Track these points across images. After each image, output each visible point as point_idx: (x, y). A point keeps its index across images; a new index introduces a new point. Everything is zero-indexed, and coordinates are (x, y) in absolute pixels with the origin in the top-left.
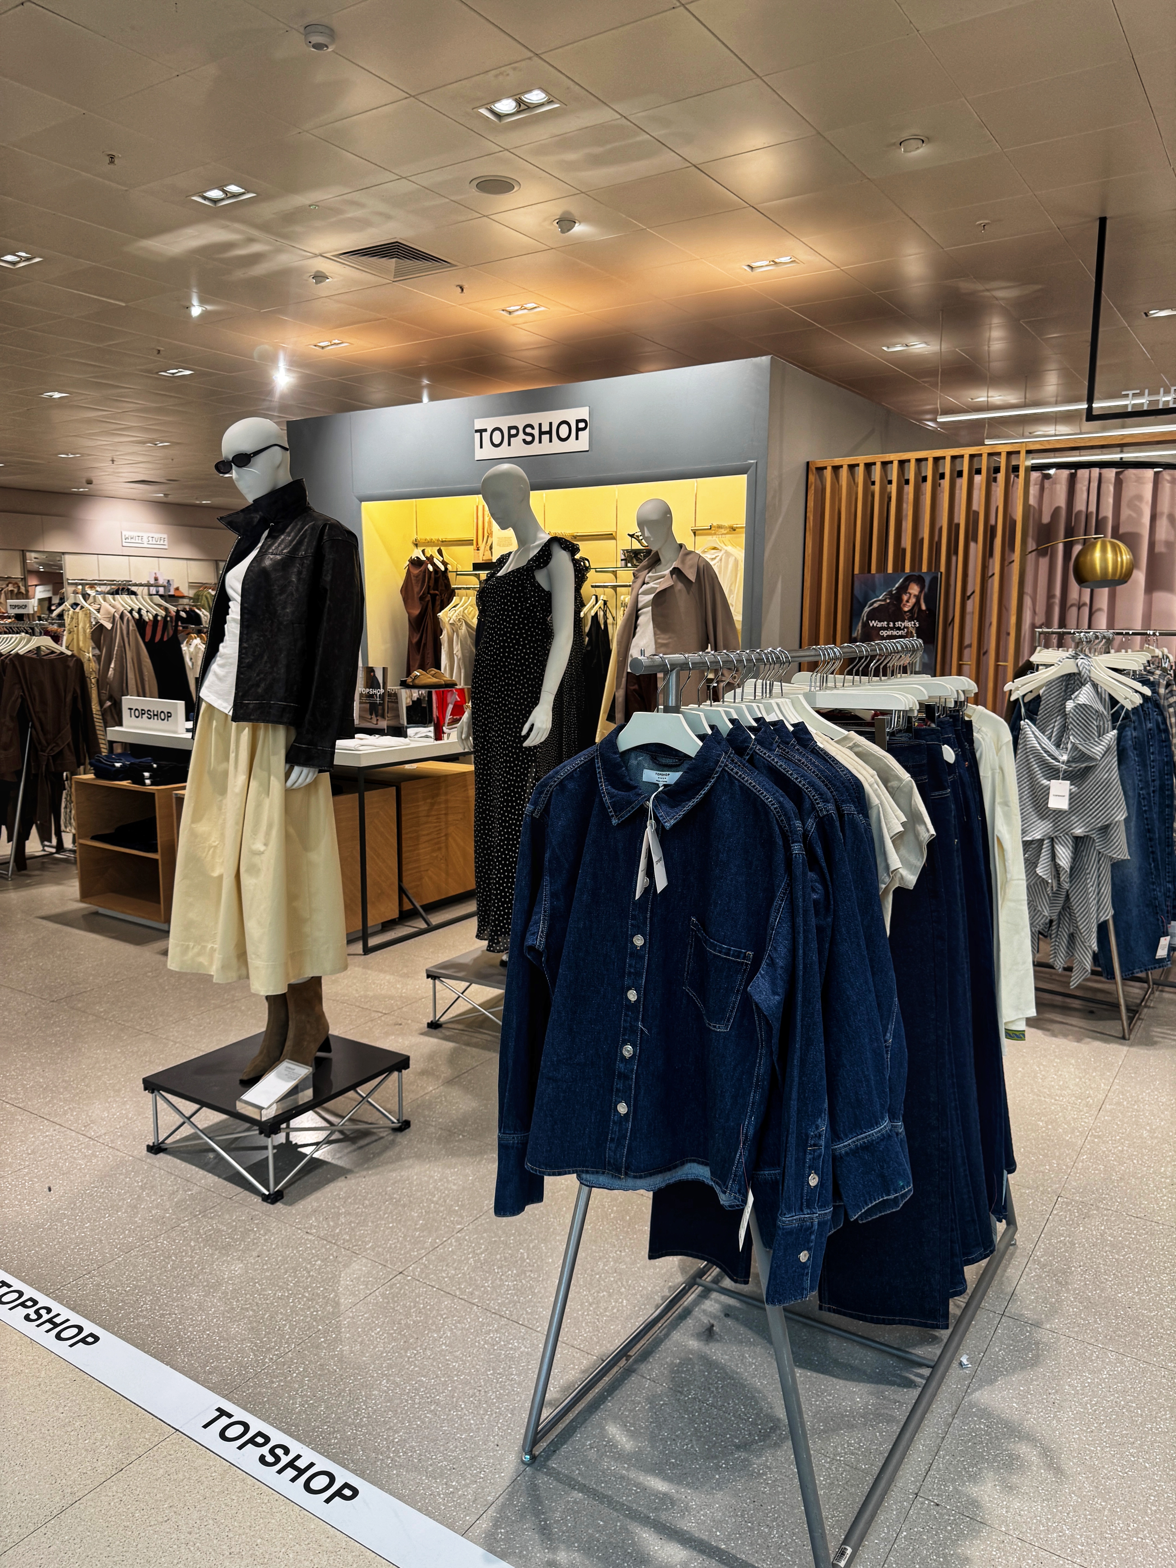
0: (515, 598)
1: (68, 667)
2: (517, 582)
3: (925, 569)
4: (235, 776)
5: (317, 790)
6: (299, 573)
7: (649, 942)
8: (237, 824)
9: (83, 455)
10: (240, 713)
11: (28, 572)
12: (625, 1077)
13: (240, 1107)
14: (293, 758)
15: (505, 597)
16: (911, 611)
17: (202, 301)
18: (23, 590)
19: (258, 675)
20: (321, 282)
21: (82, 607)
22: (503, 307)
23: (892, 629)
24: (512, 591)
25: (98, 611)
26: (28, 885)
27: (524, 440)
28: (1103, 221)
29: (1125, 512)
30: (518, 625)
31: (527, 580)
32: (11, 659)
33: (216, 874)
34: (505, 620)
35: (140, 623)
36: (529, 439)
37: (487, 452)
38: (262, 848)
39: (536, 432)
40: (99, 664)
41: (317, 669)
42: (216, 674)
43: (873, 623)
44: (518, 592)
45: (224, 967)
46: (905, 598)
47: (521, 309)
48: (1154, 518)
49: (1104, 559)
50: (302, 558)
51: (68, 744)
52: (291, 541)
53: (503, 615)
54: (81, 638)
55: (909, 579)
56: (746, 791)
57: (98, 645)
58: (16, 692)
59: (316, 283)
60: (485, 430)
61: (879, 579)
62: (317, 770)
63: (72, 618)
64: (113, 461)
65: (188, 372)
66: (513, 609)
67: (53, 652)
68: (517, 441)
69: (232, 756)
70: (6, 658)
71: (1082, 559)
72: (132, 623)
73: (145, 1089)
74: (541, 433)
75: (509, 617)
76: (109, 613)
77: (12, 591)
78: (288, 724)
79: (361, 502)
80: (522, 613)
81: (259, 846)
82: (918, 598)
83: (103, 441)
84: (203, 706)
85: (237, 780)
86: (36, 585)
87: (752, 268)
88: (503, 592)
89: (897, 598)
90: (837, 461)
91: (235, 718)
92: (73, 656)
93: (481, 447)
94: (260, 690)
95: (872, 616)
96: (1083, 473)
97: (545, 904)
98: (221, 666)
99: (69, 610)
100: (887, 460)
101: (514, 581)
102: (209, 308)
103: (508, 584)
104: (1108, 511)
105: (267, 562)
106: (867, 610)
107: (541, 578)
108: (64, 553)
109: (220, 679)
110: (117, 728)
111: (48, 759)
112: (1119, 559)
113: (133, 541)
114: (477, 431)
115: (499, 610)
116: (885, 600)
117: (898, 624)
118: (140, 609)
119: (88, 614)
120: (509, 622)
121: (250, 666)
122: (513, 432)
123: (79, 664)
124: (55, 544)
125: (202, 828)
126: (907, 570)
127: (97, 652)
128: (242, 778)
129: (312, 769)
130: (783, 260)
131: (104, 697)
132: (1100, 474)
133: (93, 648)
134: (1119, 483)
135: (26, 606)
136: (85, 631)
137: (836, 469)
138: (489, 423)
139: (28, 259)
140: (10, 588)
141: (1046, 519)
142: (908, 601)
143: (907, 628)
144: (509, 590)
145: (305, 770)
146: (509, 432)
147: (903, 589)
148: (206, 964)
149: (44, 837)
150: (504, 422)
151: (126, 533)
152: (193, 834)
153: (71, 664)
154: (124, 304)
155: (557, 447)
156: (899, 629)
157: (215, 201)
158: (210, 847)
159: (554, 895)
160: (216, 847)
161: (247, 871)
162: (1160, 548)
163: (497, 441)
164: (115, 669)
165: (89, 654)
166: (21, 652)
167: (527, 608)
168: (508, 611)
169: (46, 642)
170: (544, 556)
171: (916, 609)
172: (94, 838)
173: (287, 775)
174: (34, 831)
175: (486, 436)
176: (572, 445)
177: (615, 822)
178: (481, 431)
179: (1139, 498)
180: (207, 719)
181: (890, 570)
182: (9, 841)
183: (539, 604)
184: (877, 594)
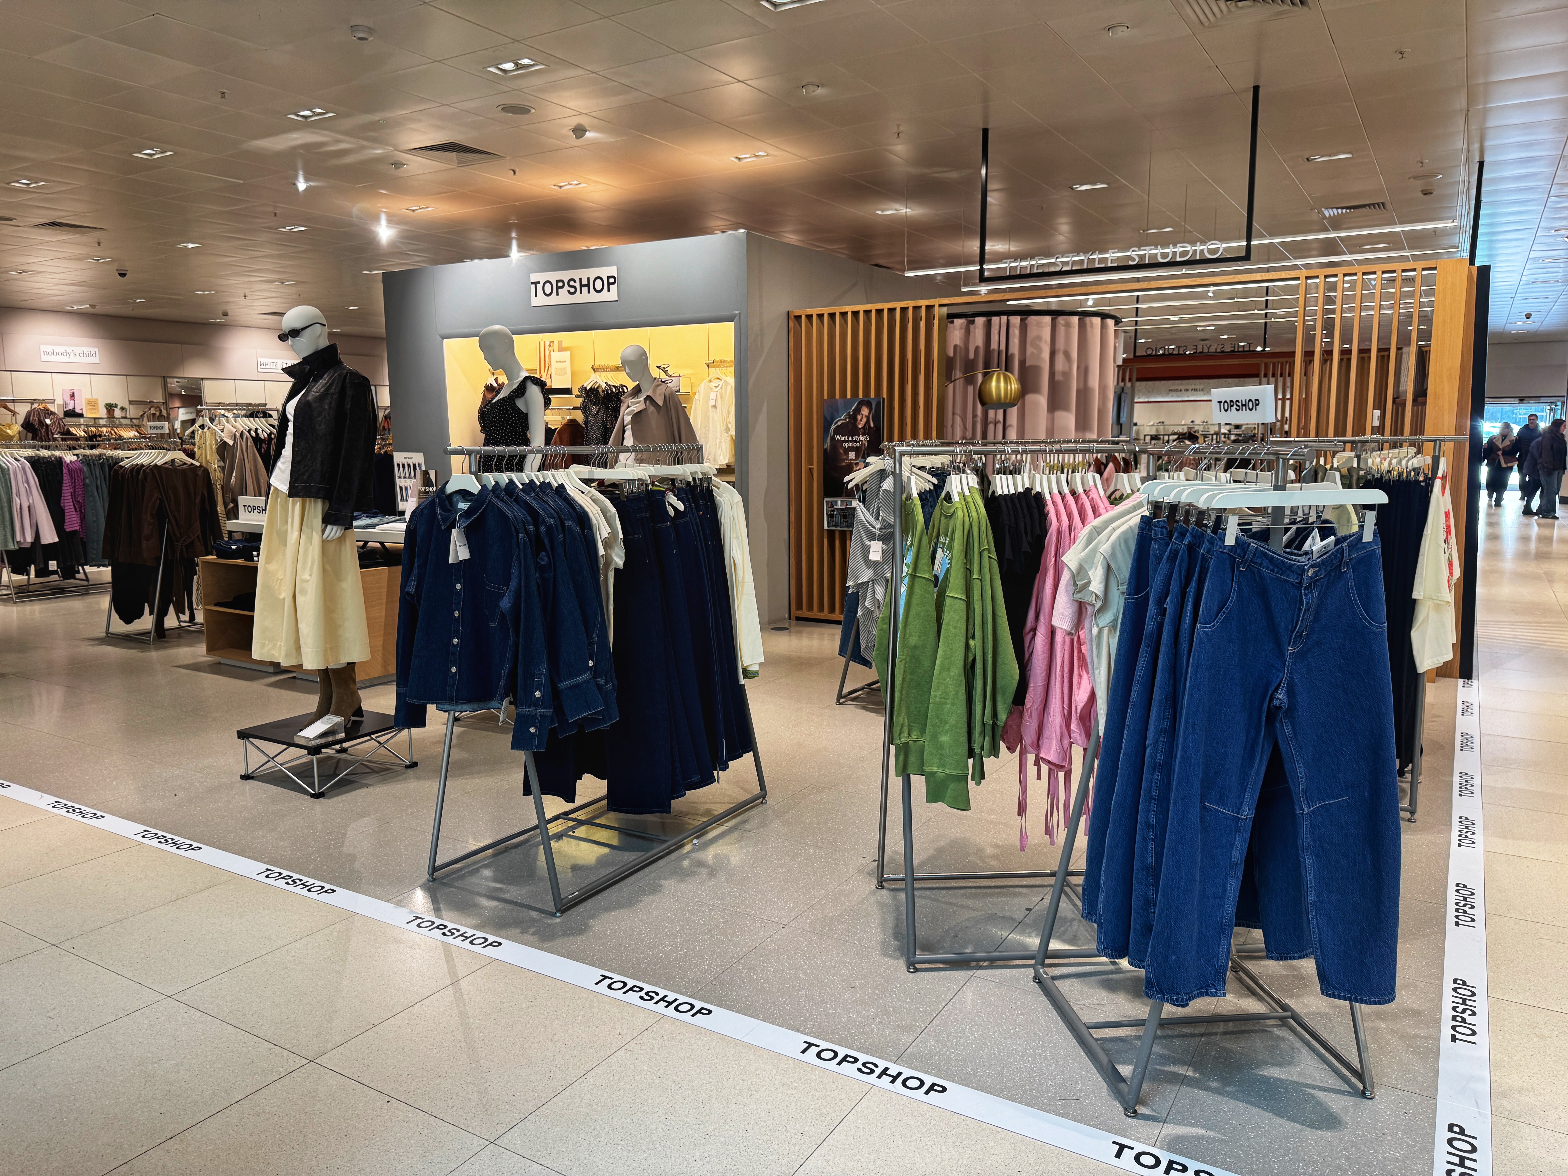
0: (501, 418)
1: (197, 475)
2: (503, 407)
3: (872, 396)
4: (292, 532)
5: (345, 541)
6: (330, 403)
7: (463, 587)
8: (293, 563)
9: (217, 292)
10: (293, 492)
11: (170, 395)
12: (454, 654)
13: (297, 741)
14: (327, 520)
15: (495, 418)
16: (863, 428)
17: (307, 180)
18: (164, 413)
19: (304, 468)
20: (399, 168)
21: (209, 428)
22: (554, 183)
23: (851, 442)
24: (499, 413)
25: (222, 431)
26: (167, 648)
27: (569, 291)
28: (985, 132)
29: (1030, 350)
30: (504, 436)
31: (509, 405)
32: (151, 470)
33: (281, 597)
34: (495, 433)
35: (257, 440)
36: (572, 290)
37: (540, 300)
38: (308, 577)
39: (577, 285)
40: (224, 474)
41: (341, 463)
42: (280, 469)
43: (838, 437)
44: (504, 413)
45: (287, 655)
46: (859, 417)
47: (568, 184)
48: (1053, 354)
49: (998, 387)
50: (332, 394)
51: (198, 536)
52: (326, 383)
53: (494, 429)
54: (208, 452)
55: (861, 403)
56: (499, 510)
57: (222, 458)
58: (155, 495)
59: (396, 168)
60: (539, 283)
61: (840, 403)
62: (343, 527)
63: (201, 437)
64: (245, 296)
65: (302, 229)
66: (501, 425)
67: (185, 464)
68: (563, 292)
69: (290, 520)
70: (147, 468)
71: (983, 387)
72: (250, 440)
73: (239, 738)
74: (582, 286)
75: (498, 431)
76: (231, 432)
77: (154, 414)
78: (324, 499)
79: (443, 338)
80: (506, 428)
81: (306, 576)
82: (868, 418)
83: (234, 281)
84: (272, 489)
85: (293, 535)
86: (179, 408)
87: (739, 159)
88: (494, 414)
89: (853, 418)
90: (809, 311)
91: (290, 495)
92: (201, 466)
93: (536, 296)
94: (305, 477)
95: (837, 431)
96: (995, 320)
97: (415, 571)
98: (283, 463)
99: (198, 431)
100: (843, 311)
101: (500, 406)
102: (312, 184)
103: (497, 408)
104: (1015, 349)
105: (310, 398)
106: (833, 427)
107: (520, 403)
108: (202, 379)
109: (282, 471)
110: (234, 521)
111: (182, 548)
112: (1009, 387)
113: (267, 367)
114: (532, 283)
115: (492, 427)
116: (845, 419)
117: (855, 438)
118: (256, 429)
119: (214, 433)
120: (498, 435)
121: (299, 462)
122: (560, 284)
123: (206, 472)
124: (194, 371)
125: (272, 567)
126: (861, 396)
127: (222, 464)
128: (296, 534)
129: (340, 528)
130: (760, 153)
131: (228, 500)
132: (1008, 321)
133: (218, 461)
134: (1024, 328)
135: (163, 427)
136: (211, 448)
137: (809, 317)
138: (541, 277)
139: (161, 153)
140: (153, 411)
141: (971, 356)
142: (861, 420)
143: (862, 441)
144: (497, 412)
145: (335, 528)
146: (557, 285)
147: (858, 411)
148: (277, 655)
149: (179, 611)
150: (553, 276)
151: (262, 360)
152: (266, 571)
153: (200, 473)
154: (242, 182)
155: (594, 297)
156: (856, 442)
157: (306, 117)
158: (278, 579)
159: (419, 567)
160: (281, 579)
161: (299, 592)
162: (1058, 377)
163: (548, 291)
164: (236, 478)
165: (214, 464)
166: (159, 464)
167: (509, 425)
168: (498, 427)
169: (179, 456)
170: (521, 390)
171: (867, 427)
172: (216, 605)
173: (323, 531)
174: (171, 609)
175: (540, 287)
176: (605, 296)
177: (443, 527)
178: (536, 283)
179: (1039, 338)
180: (274, 496)
181: (849, 396)
182: (150, 615)
183: (519, 421)
184: (840, 415)
